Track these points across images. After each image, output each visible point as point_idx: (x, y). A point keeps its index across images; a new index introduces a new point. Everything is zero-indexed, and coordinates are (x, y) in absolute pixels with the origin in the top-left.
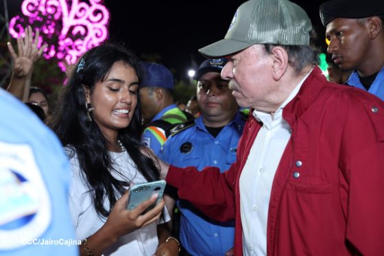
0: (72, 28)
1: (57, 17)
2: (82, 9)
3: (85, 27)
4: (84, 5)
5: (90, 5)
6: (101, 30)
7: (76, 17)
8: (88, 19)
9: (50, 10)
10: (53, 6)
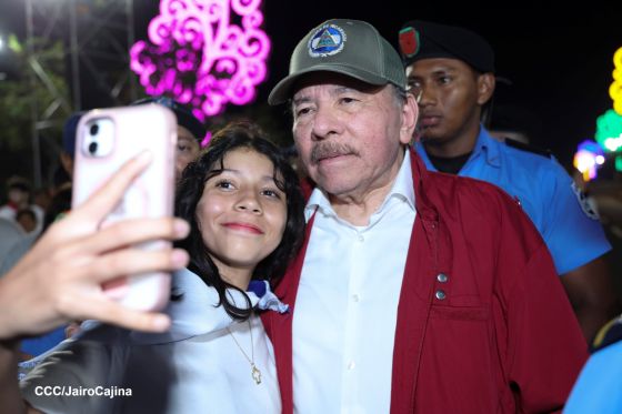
0: (216, 62)
1: (196, 45)
2: (232, 36)
3: (235, 62)
4: (235, 30)
5: (243, 29)
6: (256, 67)
7: (224, 47)
8: (240, 51)
9: (189, 37)
10: (192, 31)
